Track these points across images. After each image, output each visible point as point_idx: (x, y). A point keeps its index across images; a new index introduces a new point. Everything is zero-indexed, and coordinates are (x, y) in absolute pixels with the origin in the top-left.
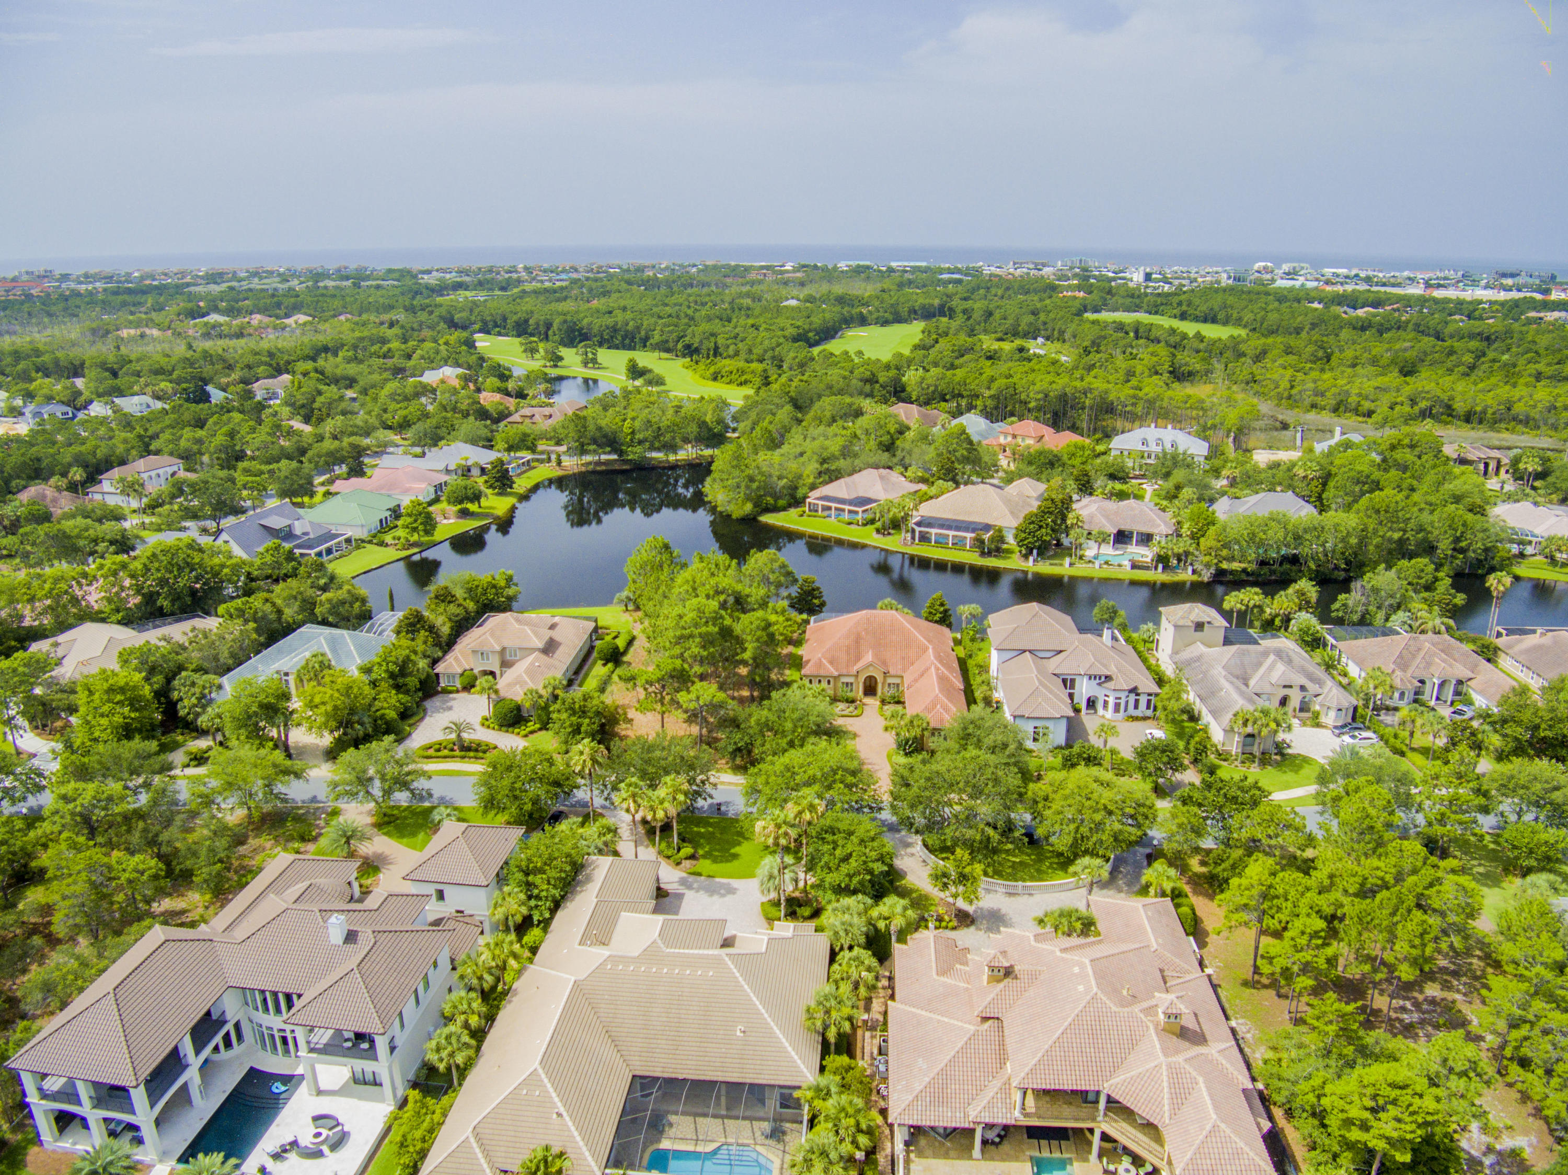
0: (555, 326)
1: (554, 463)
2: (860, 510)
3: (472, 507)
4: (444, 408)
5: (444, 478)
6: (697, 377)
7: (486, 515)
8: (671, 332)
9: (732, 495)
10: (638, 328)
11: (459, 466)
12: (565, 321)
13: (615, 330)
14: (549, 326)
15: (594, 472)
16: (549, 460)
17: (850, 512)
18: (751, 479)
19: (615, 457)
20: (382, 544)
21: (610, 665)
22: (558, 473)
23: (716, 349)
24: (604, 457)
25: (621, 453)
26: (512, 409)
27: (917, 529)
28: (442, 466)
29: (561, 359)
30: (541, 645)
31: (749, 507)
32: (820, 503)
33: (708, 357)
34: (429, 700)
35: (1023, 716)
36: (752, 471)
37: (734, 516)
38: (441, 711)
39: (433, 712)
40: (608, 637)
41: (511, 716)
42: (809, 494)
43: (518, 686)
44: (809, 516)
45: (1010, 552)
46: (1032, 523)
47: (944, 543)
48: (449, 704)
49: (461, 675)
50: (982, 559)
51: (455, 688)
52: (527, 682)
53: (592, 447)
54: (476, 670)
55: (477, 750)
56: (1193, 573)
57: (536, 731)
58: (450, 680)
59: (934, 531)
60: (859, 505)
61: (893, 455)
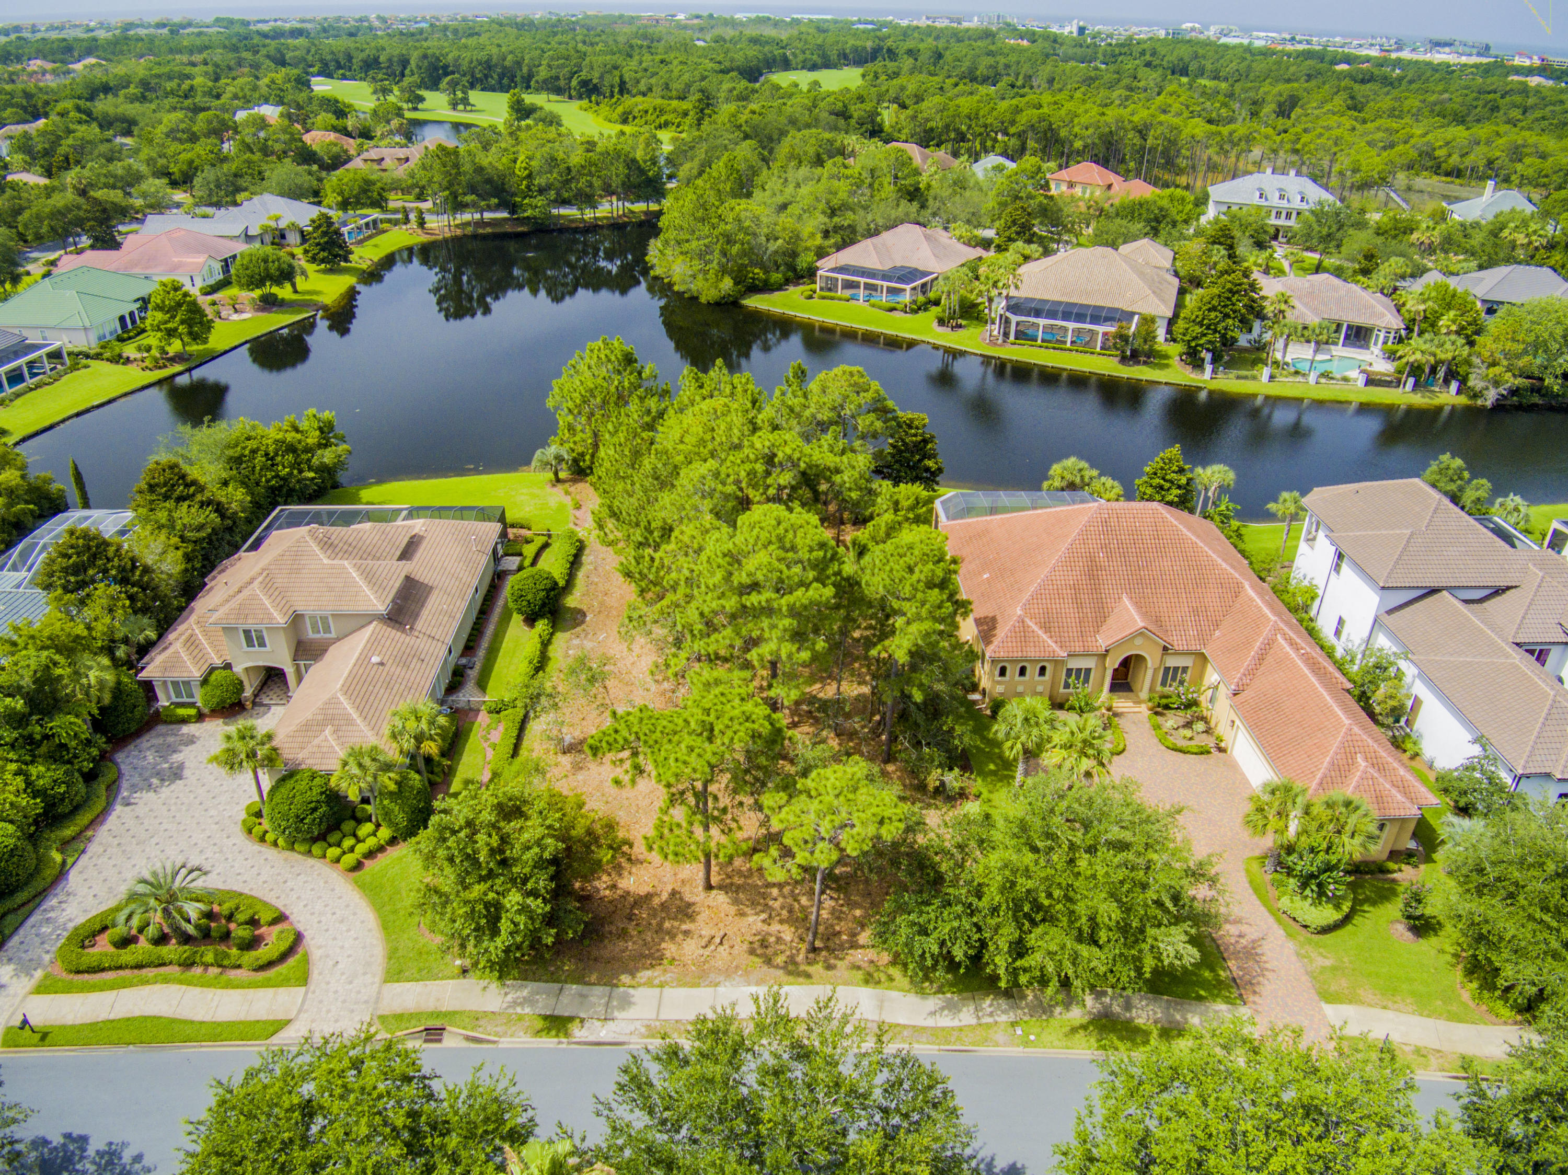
0: (413, 63)
1: (414, 224)
2: (908, 287)
3: (284, 292)
4: (249, 148)
5: (241, 248)
6: (600, 120)
7: (304, 305)
8: (562, 66)
9: (697, 265)
10: (519, 64)
11: (266, 230)
12: (425, 56)
13: (488, 65)
14: (405, 63)
15: (475, 237)
16: (407, 221)
17: (891, 291)
18: (729, 240)
19: (505, 215)
20: (119, 359)
21: (542, 625)
22: (423, 238)
23: (622, 83)
24: (488, 216)
25: (513, 208)
26: (352, 152)
27: (1014, 319)
28: (238, 230)
29: (421, 99)
30: (381, 606)
31: (727, 284)
32: (842, 277)
33: (612, 96)
34: (132, 747)
35: (1548, 776)
36: (728, 227)
37: (703, 300)
38: (155, 781)
39: (134, 788)
40: (529, 551)
41: (317, 814)
42: (818, 264)
43: (328, 731)
44: (824, 298)
45: (1166, 357)
46: (1214, 309)
47: (1058, 341)
48: (176, 758)
49: (205, 682)
50: (1121, 367)
51: (192, 712)
52: (350, 722)
53: (469, 198)
54: (238, 669)
55: (226, 936)
56: (1459, 392)
57: (381, 849)
58: (179, 694)
59: (1042, 322)
60: (901, 280)
61: (923, 206)
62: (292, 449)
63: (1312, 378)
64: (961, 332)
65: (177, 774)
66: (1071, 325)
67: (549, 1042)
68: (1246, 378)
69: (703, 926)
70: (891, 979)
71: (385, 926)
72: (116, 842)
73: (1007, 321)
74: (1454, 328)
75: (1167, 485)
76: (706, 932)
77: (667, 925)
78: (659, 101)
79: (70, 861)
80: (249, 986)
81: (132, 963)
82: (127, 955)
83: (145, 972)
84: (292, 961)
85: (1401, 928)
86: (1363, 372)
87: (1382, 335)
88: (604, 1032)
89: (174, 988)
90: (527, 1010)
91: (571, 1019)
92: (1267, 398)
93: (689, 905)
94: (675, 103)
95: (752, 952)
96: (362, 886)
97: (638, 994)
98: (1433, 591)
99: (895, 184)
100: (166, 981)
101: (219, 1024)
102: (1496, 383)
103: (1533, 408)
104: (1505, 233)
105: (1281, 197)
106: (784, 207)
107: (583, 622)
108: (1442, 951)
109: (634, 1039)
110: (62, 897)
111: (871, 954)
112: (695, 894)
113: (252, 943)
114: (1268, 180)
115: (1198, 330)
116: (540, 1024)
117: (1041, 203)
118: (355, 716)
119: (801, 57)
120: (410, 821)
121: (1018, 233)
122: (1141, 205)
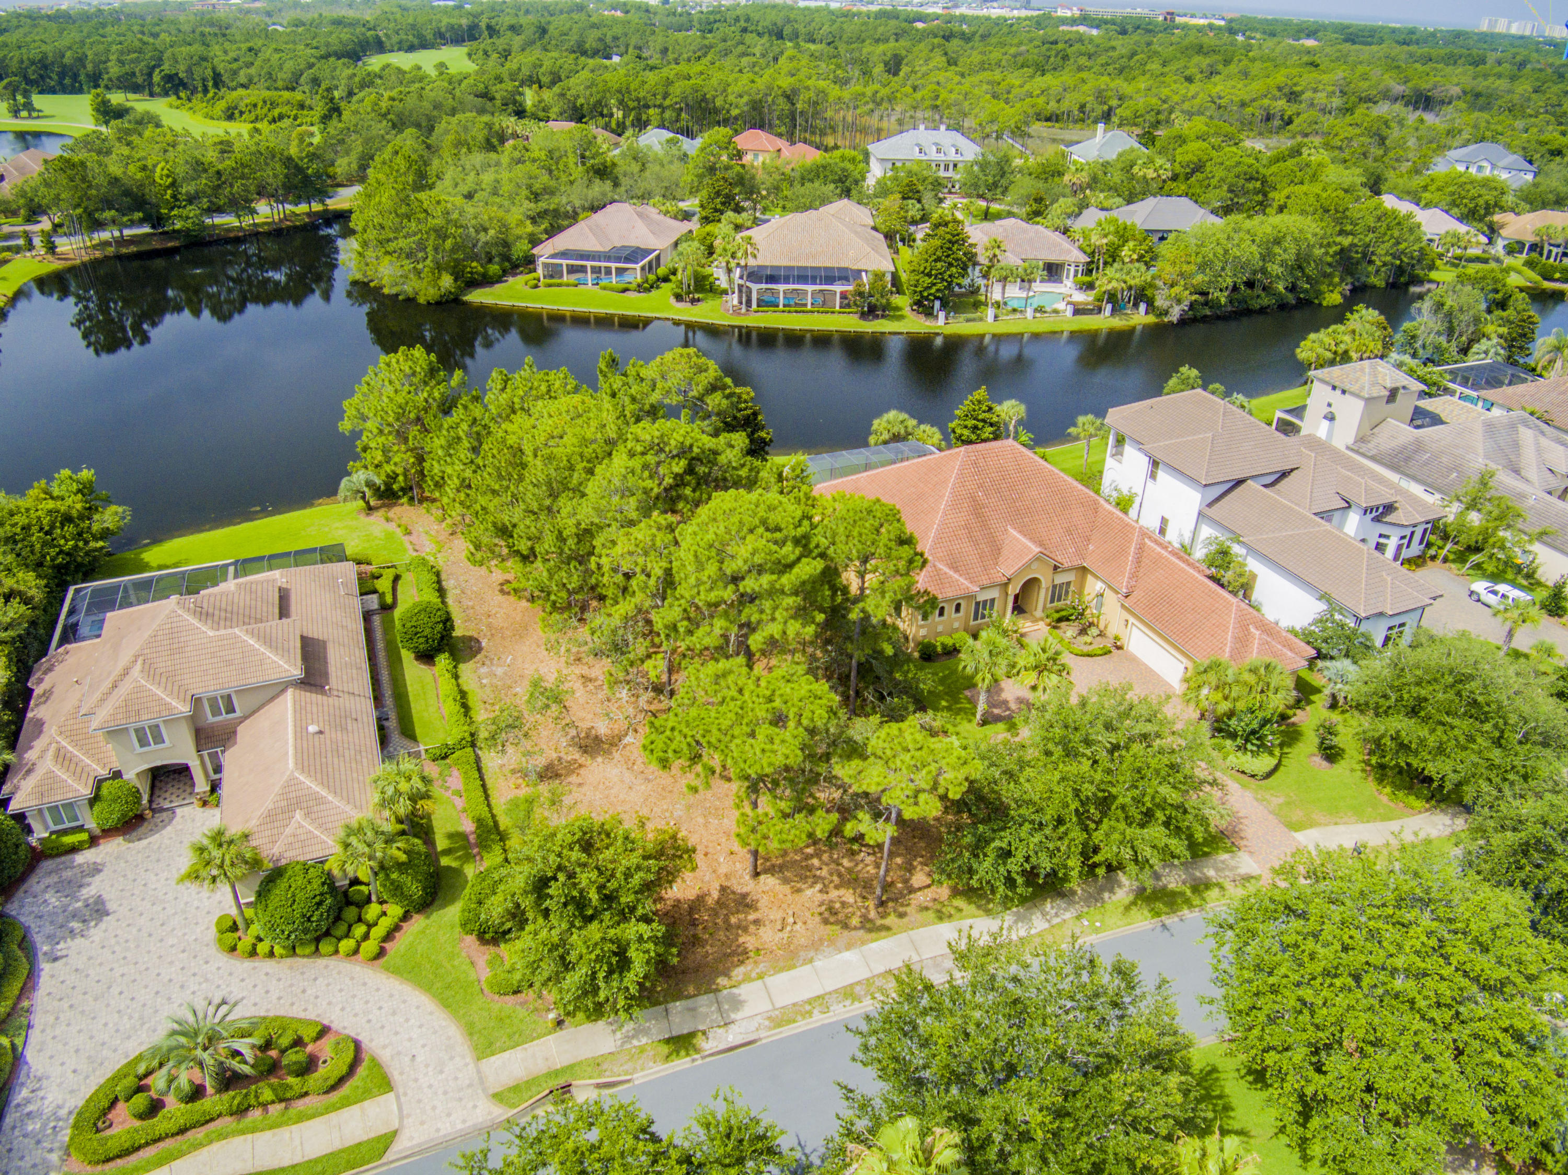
1: (41, 251)
2: (638, 266)
6: (200, 117)
8: (137, 61)
9: (408, 265)
10: (81, 60)
13: (42, 64)
15: (119, 257)
16: (30, 246)
17: (620, 271)
18: (441, 234)
19: (147, 230)
21: (442, 661)
22: (55, 265)
23: (217, 77)
24: (127, 232)
25: (159, 222)
27: (755, 287)
30: (295, 670)
31: (447, 281)
32: (565, 262)
33: (206, 91)
34: (20, 893)
35: (1381, 614)
36: (436, 221)
37: (422, 300)
38: (75, 925)
39: (52, 939)
40: (384, 585)
41: (324, 908)
42: (535, 251)
43: (298, 815)
44: (550, 286)
45: (898, 309)
46: (938, 260)
47: (796, 305)
48: (87, 892)
49: (94, 800)
50: (862, 323)
51: (84, 836)
52: (320, 801)
53: (109, 214)
54: (130, 775)
55: (273, 1068)
56: (1147, 313)
57: (397, 928)
58: (58, 820)
59: (781, 288)
60: (628, 260)
61: (616, 184)
62: (67, 519)
63: (1029, 313)
64: (701, 307)
65: (99, 910)
66: (810, 288)
67: (682, 1063)
68: (973, 320)
69: (767, 910)
70: (960, 910)
71: (445, 1004)
72: (65, 1004)
73: (749, 291)
74: (1135, 257)
75: (980, 425)
76: (776, 915)
77: (733, 920)
78: (267, 94)
79: (19, 1041)
80: (329, 1110)
81: (175, 1129)
82: (160, 1124)
83: (193, 1135)
84: (362, 1071)
85: (1318, 759)
86: (1069, 303)
87: (1072, 269)
88: (732, 1036)
89: (238, 1141)
90: (644, 1040)
91: (692, 1035)
92: (994, 336)
93: (744, 896)
94: (286, 95)
95: (826, 922)
96: (395, 971)
97: (743, 991)
98: (1240, 482)
99: (584, 164)
100: (223, 1136)
101: (316, 1161)
102: (1179, 301)
103: (1204, 319)
104: (1136, 169)
105: (939, 151)
106: (469, 196)
107: (480, 649)
108: (1352, 770)
109: (763, 1034)
110: (31, 1085)
111: (930, 893)
112: (744, 883)
113: (309, 1066)
114: (922, 135)
115: (928, 280)
116: (665, 1049)
117: (738, 174)
118: (324, 793)
119: (395, 39)
120: (424, 889)
121: (723, 204)
122: (824, 167)
